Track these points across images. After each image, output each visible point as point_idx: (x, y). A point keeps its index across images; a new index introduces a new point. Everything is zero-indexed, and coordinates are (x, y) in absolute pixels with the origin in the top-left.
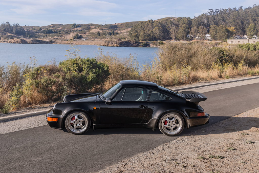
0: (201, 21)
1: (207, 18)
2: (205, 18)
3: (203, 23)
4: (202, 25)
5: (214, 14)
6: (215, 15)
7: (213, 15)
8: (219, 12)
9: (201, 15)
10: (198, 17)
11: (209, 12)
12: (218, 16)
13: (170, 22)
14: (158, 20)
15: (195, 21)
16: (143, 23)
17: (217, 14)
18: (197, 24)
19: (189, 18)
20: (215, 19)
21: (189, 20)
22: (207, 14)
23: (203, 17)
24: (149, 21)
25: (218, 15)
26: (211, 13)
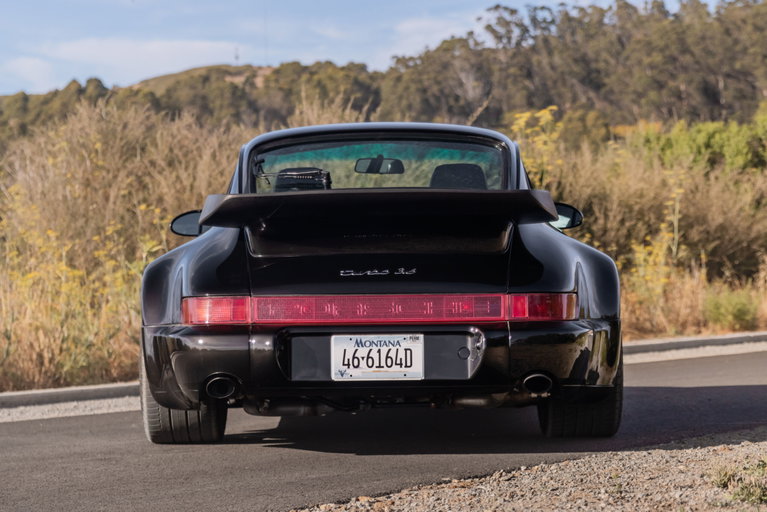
0: (438, 83)
1: (481, 63)
2: (467, 66)
3: (457, 98)
4: (450, 110)
5: (522, 38)
6: (533, 49)
7: (518, 44)
8: (553, 22)
9: (438, 49)
10: (420, 58)
11: (489, 28)
12: (550, 53)
13: (228, 94)
14: (146, 82)
15: (400, 88)
16: (30, 105)
17: (546, 40)
18: (417, 100)
19: (363, 68)
20: (529, 75)
21: (357, 82)
22: (480, 40)
23: (453, 57)
24: (74, 88)
25: (553, 42)
26: (501, 30)
